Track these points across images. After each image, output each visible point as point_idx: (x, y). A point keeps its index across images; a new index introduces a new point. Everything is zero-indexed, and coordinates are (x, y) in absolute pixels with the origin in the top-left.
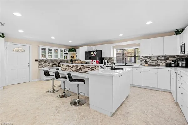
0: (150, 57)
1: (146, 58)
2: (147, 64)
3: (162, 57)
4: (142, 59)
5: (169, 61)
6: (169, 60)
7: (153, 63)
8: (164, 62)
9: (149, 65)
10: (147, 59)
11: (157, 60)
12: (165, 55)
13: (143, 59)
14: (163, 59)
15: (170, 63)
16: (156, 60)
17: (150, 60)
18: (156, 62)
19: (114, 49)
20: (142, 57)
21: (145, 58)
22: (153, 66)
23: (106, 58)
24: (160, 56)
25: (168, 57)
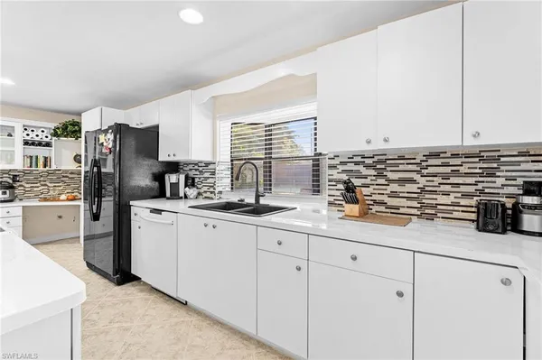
0: (379, 162)
1: (357, 163)
2: (355, 201)
3: (455, 156)
4: (334, 172)
5: (503, 189)
6: (500, 181)
7: (394, 195)
8: (466, 195)
9: (375, 208)
10: (364, 171)
11: (422, 181)
12: (470, 142)
13: (341, 168)
14: (456, 173)
15: (509, 203)
16: (412, 181)
17: (380, 175)
18: (413, 187)
19: (214, 119)
20: (336, 162)
21: (351, 167)
22: (396, 216)
24: (436, 155)
25: (489, 159)
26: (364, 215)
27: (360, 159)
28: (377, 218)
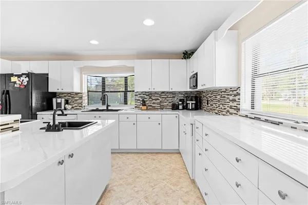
0: (150, 94)
1: (144, 94)
2: (145, 105)
3: (167, 93)
4: (137, 97)
5: (176, 101)
6: (176, 99)
7: (154, 103)
8: (170, 102)
9: (149, 107)
10: (146, 97)
11: (161, 99)
12: (171, 90)
13: (139, 96)
14: (167, 97)
15: (177, 104)
16: (158, 99)
17: (150, 98)
18: (158, 101)
20: (137, 94)
21: (142, 95)
22: (154, 109)
23: (63, 93)
24: (163, 92)
25: (174, 94)
26: (147, 109)
27: (145, 93)
28: (150, 109)
